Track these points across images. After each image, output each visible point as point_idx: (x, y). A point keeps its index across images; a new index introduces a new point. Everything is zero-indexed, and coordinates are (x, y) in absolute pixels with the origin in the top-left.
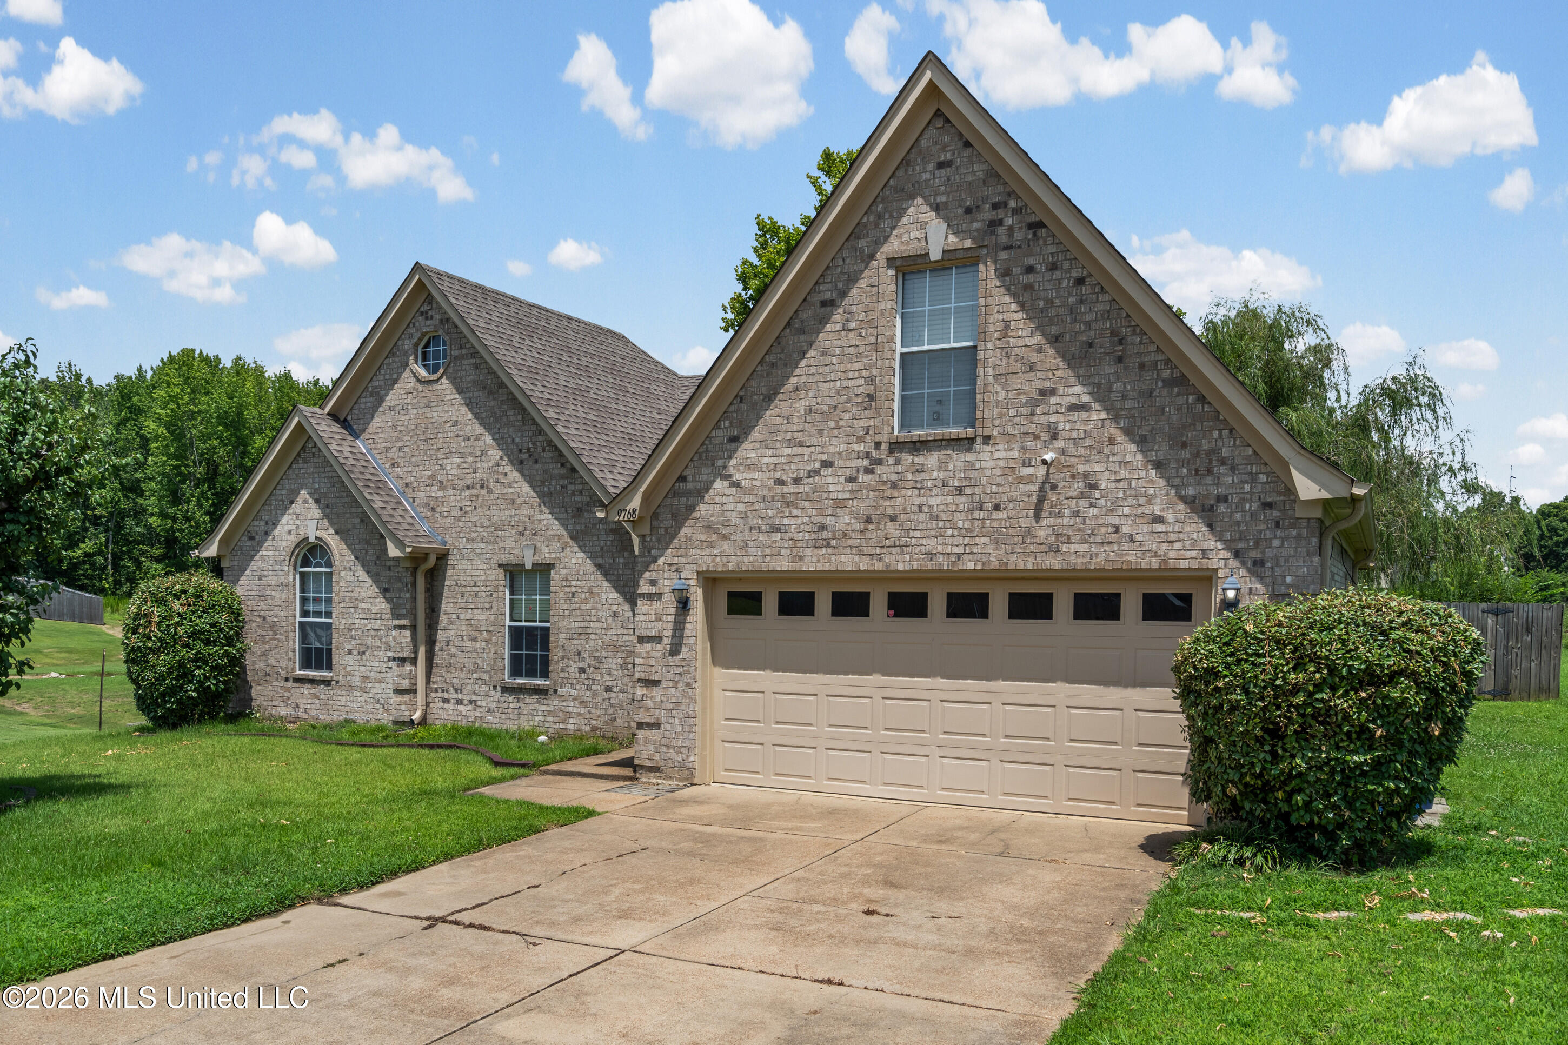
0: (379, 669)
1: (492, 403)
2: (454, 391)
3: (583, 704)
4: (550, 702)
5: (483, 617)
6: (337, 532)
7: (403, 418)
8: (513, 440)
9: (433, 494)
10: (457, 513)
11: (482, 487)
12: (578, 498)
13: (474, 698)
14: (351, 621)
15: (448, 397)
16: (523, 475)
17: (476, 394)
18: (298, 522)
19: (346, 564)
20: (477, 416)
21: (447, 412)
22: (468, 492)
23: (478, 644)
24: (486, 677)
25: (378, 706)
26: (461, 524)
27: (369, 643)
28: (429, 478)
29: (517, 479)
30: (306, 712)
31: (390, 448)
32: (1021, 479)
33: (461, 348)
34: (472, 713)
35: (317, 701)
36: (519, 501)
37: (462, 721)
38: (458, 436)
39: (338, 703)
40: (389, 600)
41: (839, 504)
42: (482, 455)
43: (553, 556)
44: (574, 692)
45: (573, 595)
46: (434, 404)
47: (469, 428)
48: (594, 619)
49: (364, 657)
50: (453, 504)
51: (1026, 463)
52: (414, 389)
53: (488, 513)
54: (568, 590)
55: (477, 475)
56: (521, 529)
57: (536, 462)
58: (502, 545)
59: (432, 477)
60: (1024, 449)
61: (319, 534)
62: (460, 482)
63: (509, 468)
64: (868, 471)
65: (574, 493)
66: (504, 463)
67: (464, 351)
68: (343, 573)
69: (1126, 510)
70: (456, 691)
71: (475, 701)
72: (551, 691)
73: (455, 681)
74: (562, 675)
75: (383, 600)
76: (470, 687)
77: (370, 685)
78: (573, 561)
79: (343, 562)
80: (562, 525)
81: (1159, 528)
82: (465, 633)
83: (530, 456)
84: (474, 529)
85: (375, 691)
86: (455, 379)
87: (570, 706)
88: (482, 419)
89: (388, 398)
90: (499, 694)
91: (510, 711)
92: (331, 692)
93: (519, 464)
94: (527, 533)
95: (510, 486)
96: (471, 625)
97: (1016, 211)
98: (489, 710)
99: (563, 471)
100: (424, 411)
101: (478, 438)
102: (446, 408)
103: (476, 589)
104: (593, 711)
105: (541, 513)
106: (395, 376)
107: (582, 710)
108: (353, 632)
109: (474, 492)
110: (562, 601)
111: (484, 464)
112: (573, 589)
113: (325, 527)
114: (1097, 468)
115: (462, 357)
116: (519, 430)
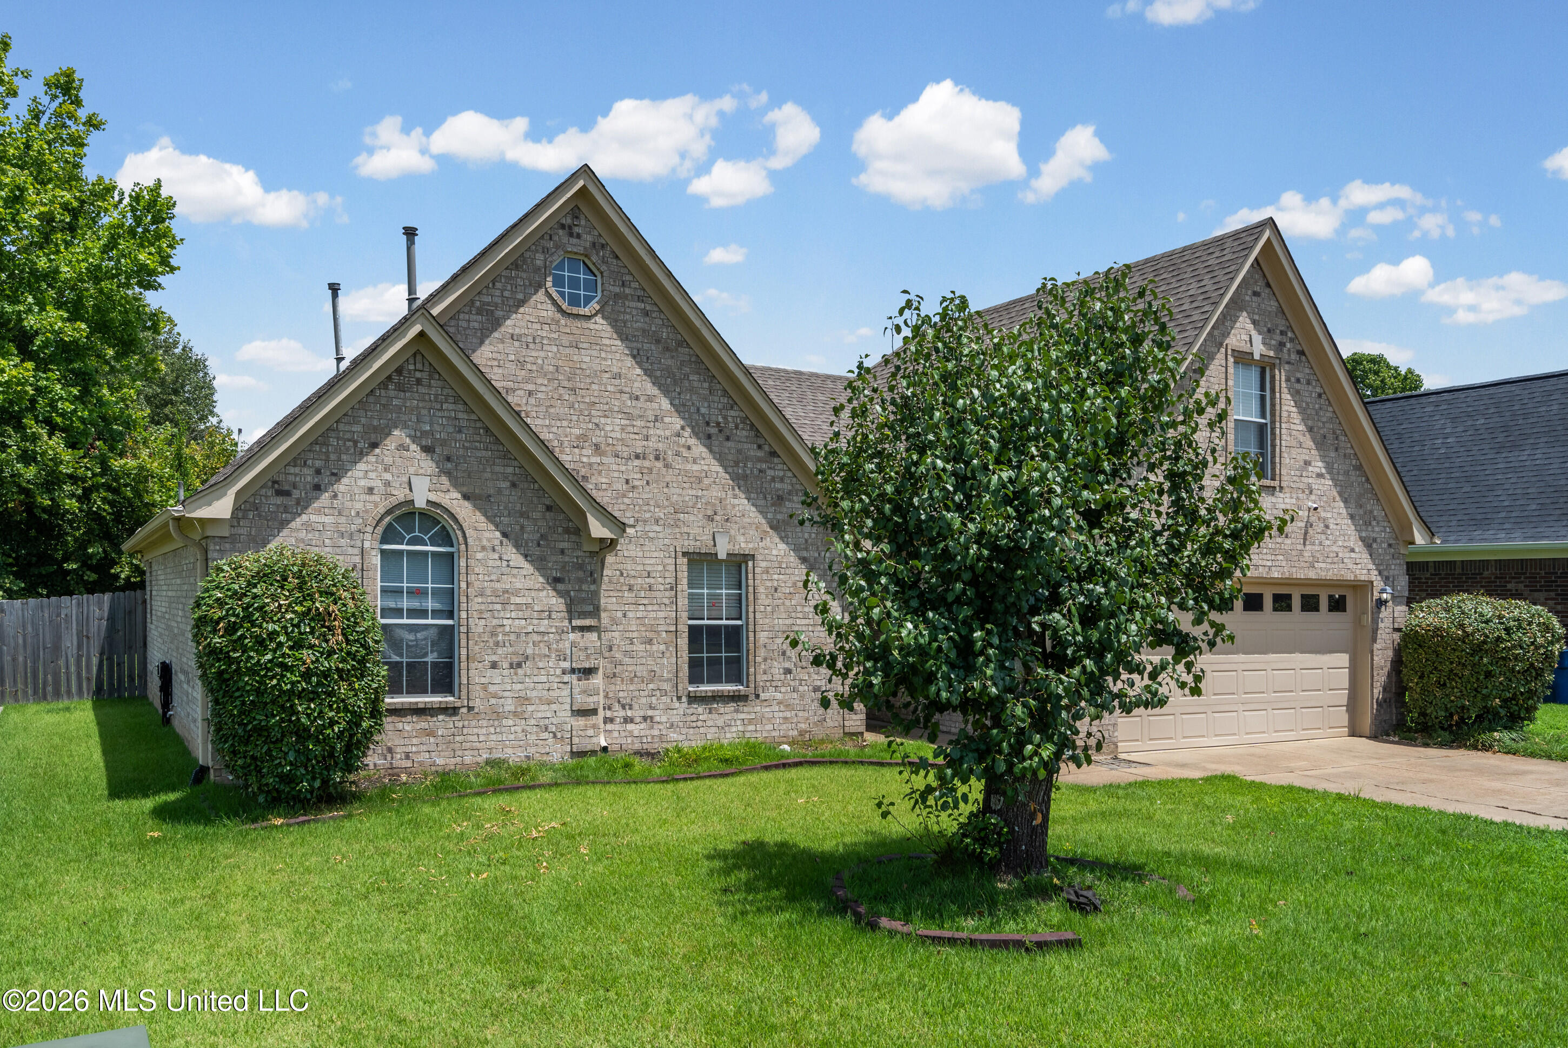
0: (547, 686)
1: (669, 362)
2: (615, 336)
3: (789, 707)
4: (751, 709)
5: (661, 614)
6: (466, 497)
7: (534, 354)
8: (698, 409)
9: (585, 460)
10: (620, 486)
11: (657, 458)
12: (778, 485)
13: (650, 713)
14: (495, 622)
15: (607, 342)
16: (711, 451)
17: (646, 346)
18: (388, 476)
19: (485, 543)
20: (649, 373)
21: (605, 359)
22: (637, 462)
23: (655, 648)
24: (666, 686)
25: (545, 735)
26: (626, 500)
27: (529, 651)
28: (578, 438)
29: (704, 455)
30: (407, 757)
31: (514, 390)
33: (623, 285)
34: (648, 732)
35: (432, 740)
36: (706, 481)
37: (633, 743)
38: (621, 392)
39: (475, 738)
40: (560, 594)
42: (656, 420)
43: (751, 546)
44: (779, 696)
45: (776, 590)
46: (585, 345)
47: (636, 385)
48: (800, 615)
49: (520, 671)
50: (616, 474)
51: (1299, 508)
52: (553, 319)
53: (665, 490)
54: (769, 584)
55: (651, 444)
56: (709, 513)
57: (728, 439)
58: (686, 529)
59: (583, 437)
60: (1298, 498)
61: (433, 497)
62: (625, 449)
63: (693, 441)
65: (773, 479)
66: (686, 434)
67: (627, 291)
68: (479, 556)
69: (1340, 543)
70: (623, 707)
71: (651, 717)
72: (752, 697)
73: (621, 694)
74: (765, 677)
75: (552, 593)
76: (644, 700)
77: (530, 708)
78: (775, 552)
79: (480, 540)
80: (761, 512)
81: (1353, 555)
82: (635, 635)
83: (720, 431)
84: (646, 508)
85: (539, 715)
86: (616, 321)
87: (776, 712)
88: (656, 378)
89: (508, 322)
90: (685, 705)
91: (699, 724)
92: (460, 724)
93: (707, 440)
94: (717, 518)
95: (695, 462)
96: (644, 625)
97: (1290, 340)
98: (672, 726)
99: (760, 454)
100: (568, 351)
101: (650, 399)
102: (603, 355)
103: (652, 581)
104: (800, 714)
105: (735, 497)
106: (520, 296)
107: (788, 714)
108: (500, 638)
109: (647, 464)
110: (763, 596)
111: (658, 432)
112: (775, 584)
113: (444, 488)
114: (1329, 515)
115: (626, 297)
116: (705, 399)
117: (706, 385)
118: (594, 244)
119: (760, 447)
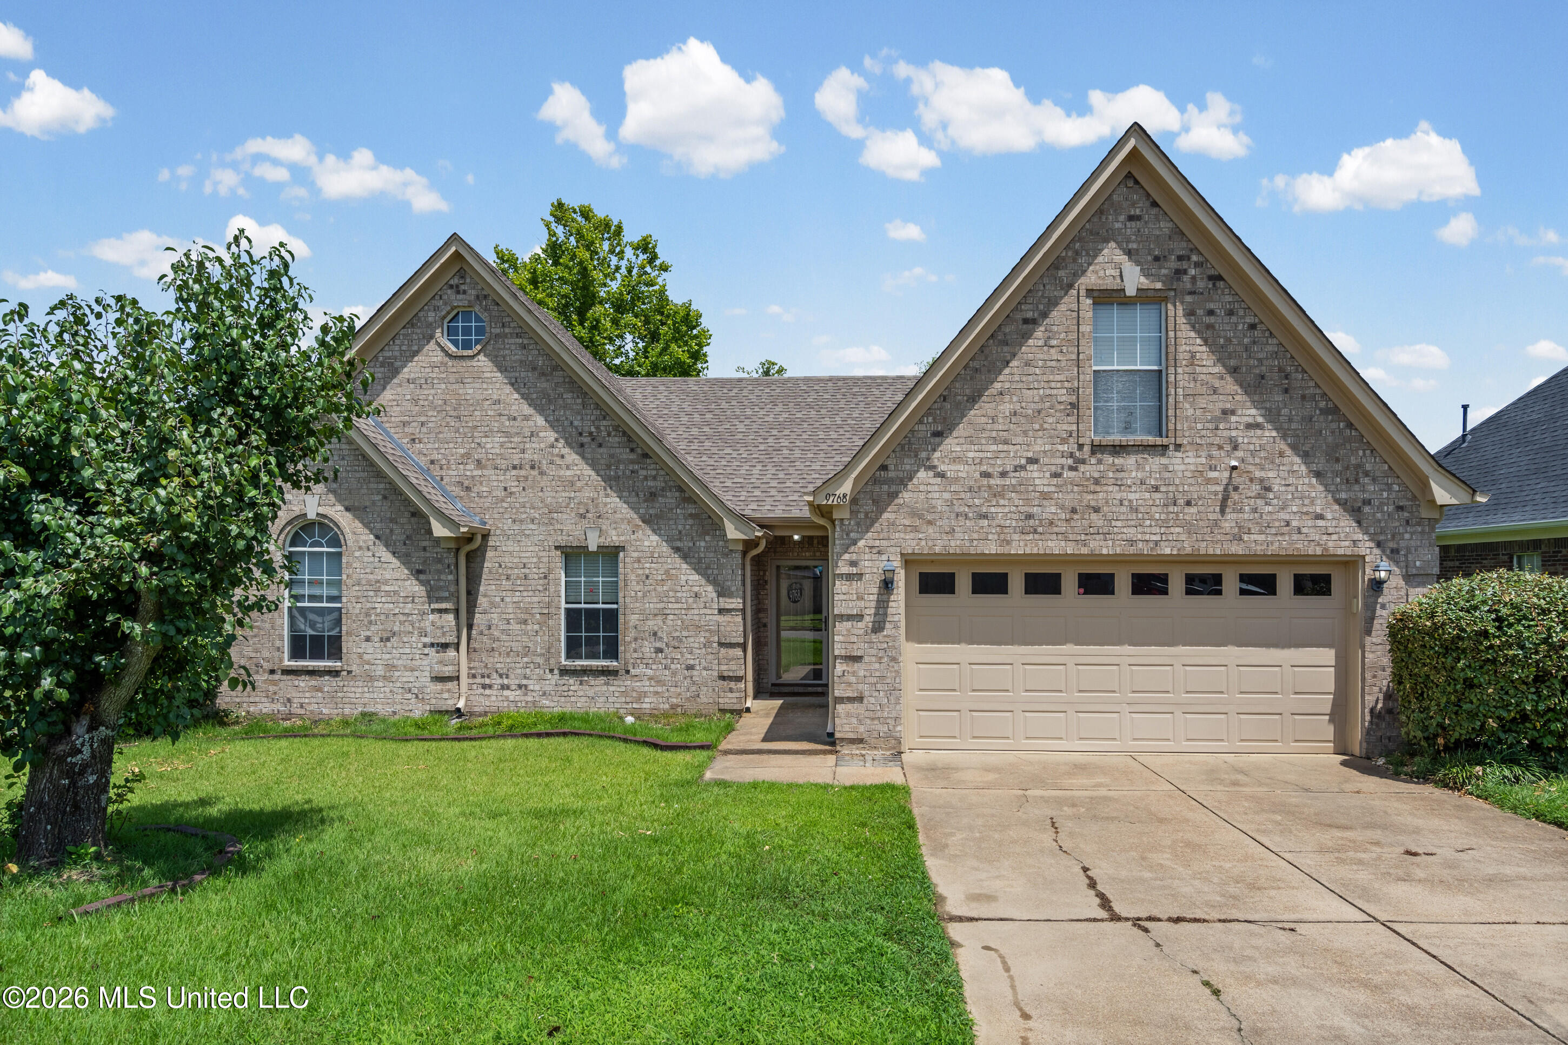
0: (410, 656)
1: (545, 385)
2: (495, 369)
3: (660, 682)
4: (621, 683)
5: (536, 599)
6: (347, 509)
7: (426, 392)
8: (572, 423)
9: (468, 473)
10: (500, 493)
11: (533, 467)
12: (650, 483)
13: (524, 682)
14: (369, 605)
15: (488, 375)
16: (583, 458)
17: (523, 374)
19: (361, 544)
20: (525, 397)
21: (486, 389)
22: (514, 472)
23: (529, 627)
24: (539, 660)
25: (409, 696)
26: (505, 505)
27: (396, 629)
28: (462, 456)
29: (576, 462)
30: (302, 707)
31: (409, 423)
32: (1209, 481)
33: (503, 326)
34: (522, 698)
35: (320, 694)
36: (579, 484)
37: (508, 707)
38: (500, 415)
39: (352, 695)
40: (422, 583)
41: (1045, 496)
42: (532, 435)
43: (622, 538)
44: (649, 672)
45: (647, 577)
46: (469, 380)
47: (514, 407)
48: (673, 600)
49: (388, 644)
50: (495, 483)
51: (1213, 468)
52: (442, 363)
53: (540, 494)
54: (640, 572)
55: (526, 456)
56: (582, 511)
57: (600, 445)
58: (559, 527)
59: (467, 455)
60: (1210, 457)
61: (321, 510)
62: (503, 461)
63: (566, 451)
64: (1071, 468)
65: (646, 478)
66: (560, 445)
67: (507, 330)
68: (357, 554)
69: (1295, 509)
70: (501, 676)
71: (526, 686)
72: (622, 672)
73: (499, 665)
74: (635, 655)
75: (415, 582)
76: (519, 671)
77: (397, 674)
78: (646, 543)
79: (358, 542)
80: (633, 508)
81: (1320, 523)
82: (511, 616)
83: (593, 440)
84: (522, 510)
85: (405, 679)
86: (496, 356)
87: (645, 686)
88: (532, 400)
89: (406, 370)
90: (557, 677)
91: (571, 693)
92: (341, 684)
93: (580, 448)
94: (589, 515)
95: (568, 468)
96: (519, 608)
97: (1197, 265)
98: (544, 694)
99: (632, 456)
100: (454, 386)
101: (527, 418)
102: (485, 386)
103: (527, 571)
104: (672, 689)
105: (607, 496)
106: (415, 348)
107: (659, 689)
108: (373, 618)
109: (523, 473)
110: (634, 583)
111: (534, 445)
112: (647, 572)
113: (331, 503)
114: (1271, 474)
115: (506, 336)
116: (578, 413)
117: (579, 401)
118: (478, 297)
119: (632, 450)
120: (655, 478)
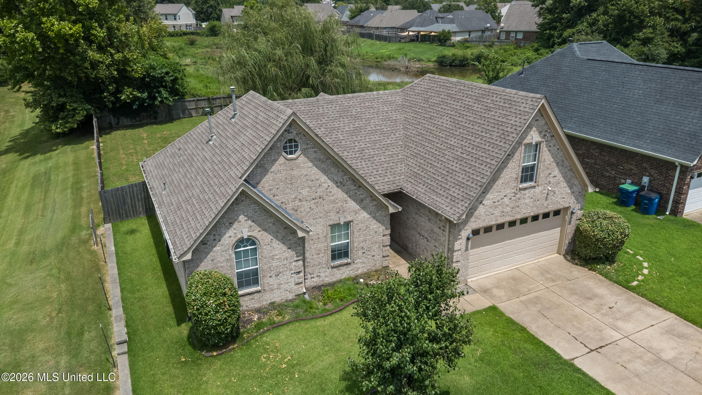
0: (287, 279)
1: (324, 166)
3: (364, 263)
4: (352, 266)
5: (322, 245)
7: (278, 176)
9: (296, 205)
10: (308, 210)
11: (320, 198)
12: (361, 196)
13: (319, 274)
14: (270, 265)
15: (302, 165)
17: (316, 163)
18: (235, 231)
19: (266, 243)
21: (302, 171)
22: (313, 201)
23: (320, 255)
24: (324, 266)
25: (287, 292)
26: (310, 214)
27: (281, 271)
28: (294, 198)
29: (336, 193)
30: (247, 307)
31: (272, 189)
32: (543, 193)
34: (319, 280)
35: (254, 301)
36: (337, 201)
37: (314, 284)
38: (308, 180)
39: (266, 297)
40: (290, 252)
41: (507, 205)
42: (319, 186)
44: (361, 261)
45: (360, 229)
46: (295, 168)
47: (313, 176)
48: (368, 235)
49: (278, 277)
50: (306, 206)
51: (544, 190)
52: (284, 163)
53: (323, 207)
54: (358, 228)
55: (318, 194)
56: (338, 211)
57: (344, 186)
58: (329, 218)
59: (296, 198)
61: (249, 234)
62: (309, 198)
63: (332, 190)
64: (514, 196)
65: (360, 195)
66: (330, 188)
67: (309, 146)
68: (264, 247)
69: (559, 197)
70: (311, 274)
72: (352, 263)
73: (310, 271)
74: (356, 256)
76: (317, 271)
77: (282, 286)
78: (360, 218)
82: (314, 253)
83: (341, 184)
84: (317, 214)
85: (285, 287)
86: (308, 155)
87: (360, 265)
90: (330, 270)
91: (335, 274)
92: (262, 295)
94: (340, 212)
95: (333, 196)
96: (317, 249)
97: (549, 133)
98: (326, 276)
99: (355, 188)
100: (289, 172)
101: (317, 180)
103: (319, 236)
104: (368, 264)
106: (273, 158)
107: (364, 265)
108: (272, 269)
109: (316, 201)
111: (320, 190)
112: (360, 227)
113: (252, 230)
114: (556, 189)
115: (308, 148)
116: (336, 175)
117: (336, 170)
118: (297, 134)
119: (355, 186)
120: (363, 194)
